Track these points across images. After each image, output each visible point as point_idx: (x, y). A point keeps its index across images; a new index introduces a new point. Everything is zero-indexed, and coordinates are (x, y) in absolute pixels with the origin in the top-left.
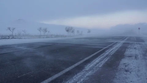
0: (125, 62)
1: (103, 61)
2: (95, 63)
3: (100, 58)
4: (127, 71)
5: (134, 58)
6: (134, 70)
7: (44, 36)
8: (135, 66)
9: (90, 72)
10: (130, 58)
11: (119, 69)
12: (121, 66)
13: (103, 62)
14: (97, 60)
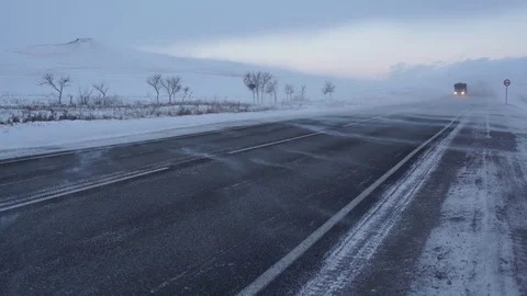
0: (439, 244)
1: (375, 234)
2: (353, 243)
3: (367, 225)
4: (440, 276)
5: (467, 225)
6: (462, 272)
7: (170, 104)
8: (466, 258)
9: (341, 278)
10: (458, 225)
11: (420, 268)
12: (427, 257)
13: (377, 241)
14: (359, 232)
